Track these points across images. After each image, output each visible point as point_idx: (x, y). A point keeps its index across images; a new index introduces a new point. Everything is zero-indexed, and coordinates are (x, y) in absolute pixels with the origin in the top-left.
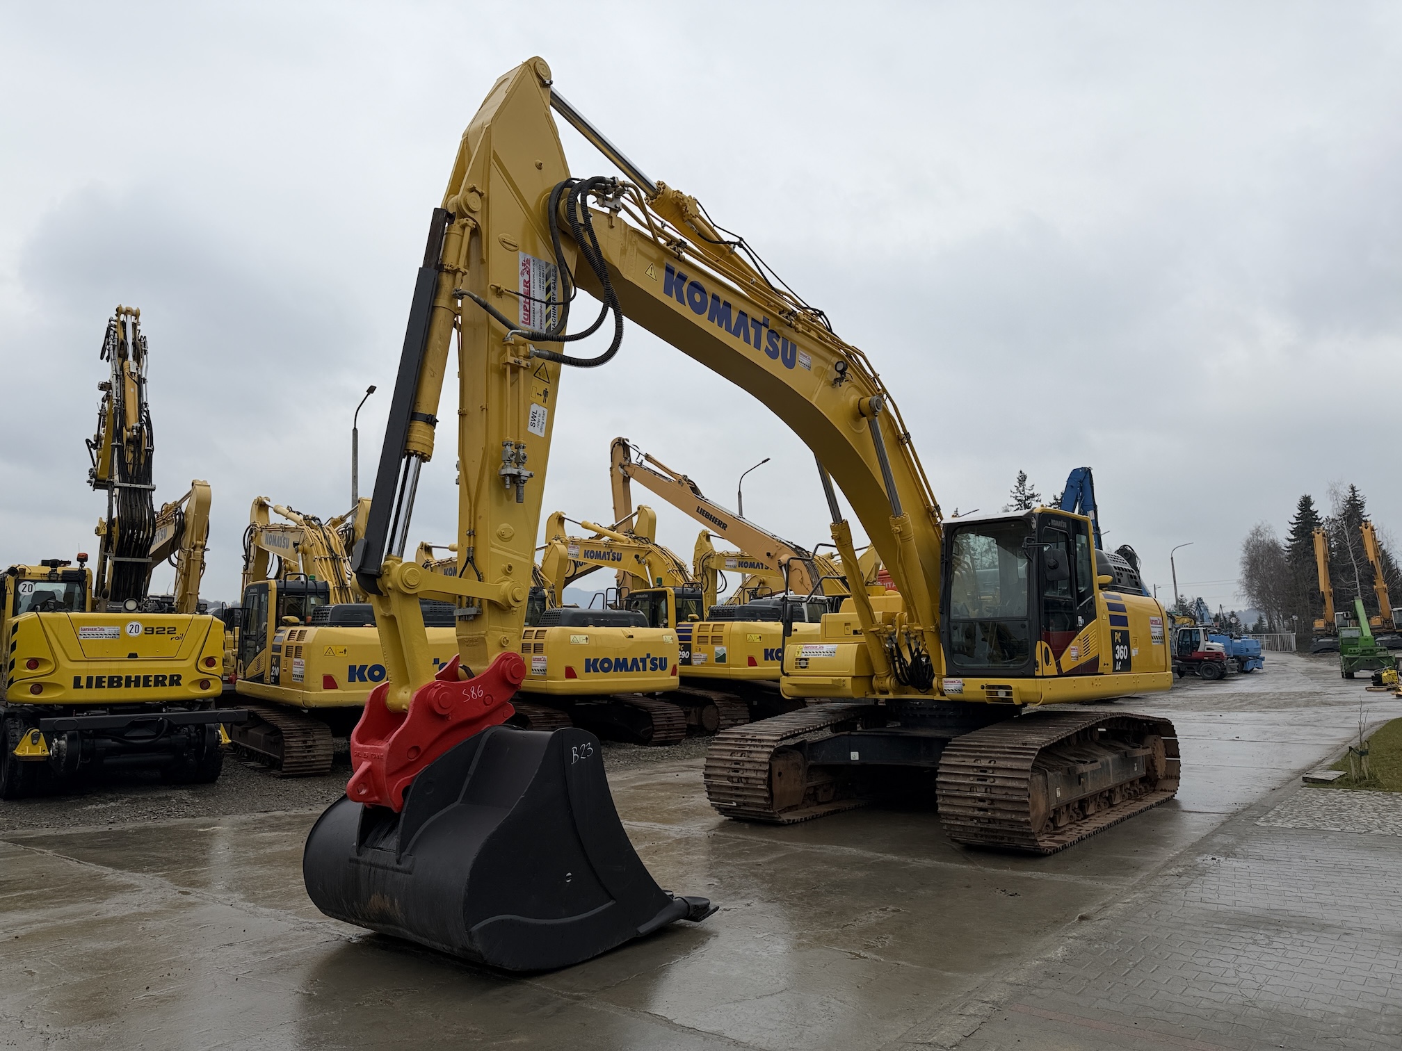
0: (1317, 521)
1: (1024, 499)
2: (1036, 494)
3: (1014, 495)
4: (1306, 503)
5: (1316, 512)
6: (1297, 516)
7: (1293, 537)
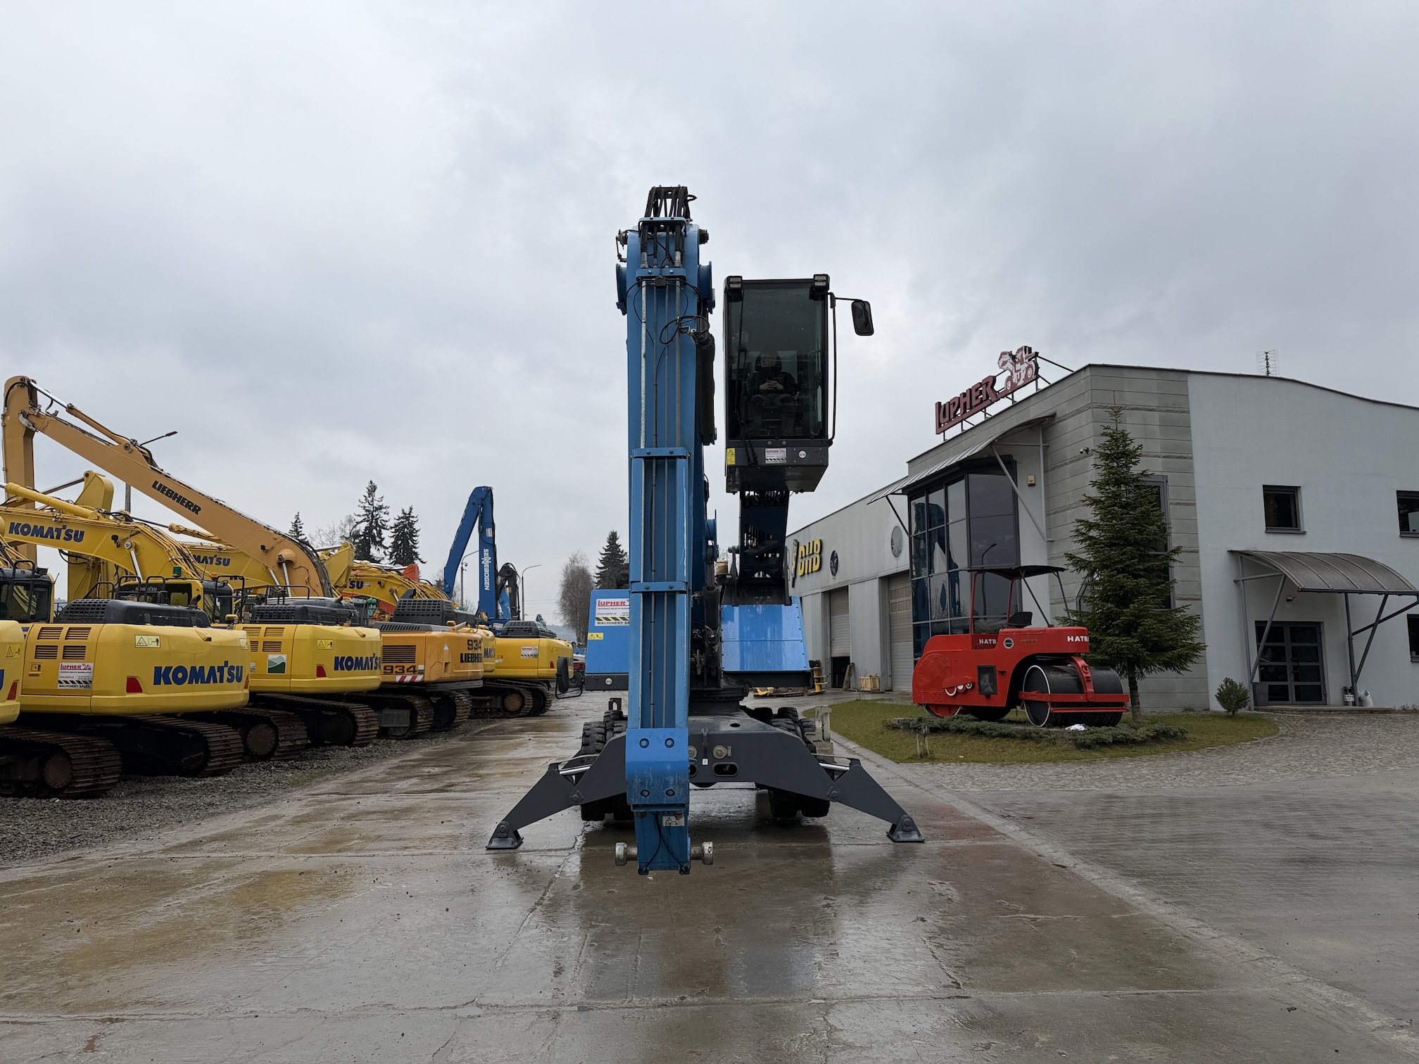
0: (620, 553)
1: (372, 510)
2: (384, 506)
3: (362, 505)
4: (613, 537)
5: (620, 546)
6: (606, 548)
7: (602, 566)
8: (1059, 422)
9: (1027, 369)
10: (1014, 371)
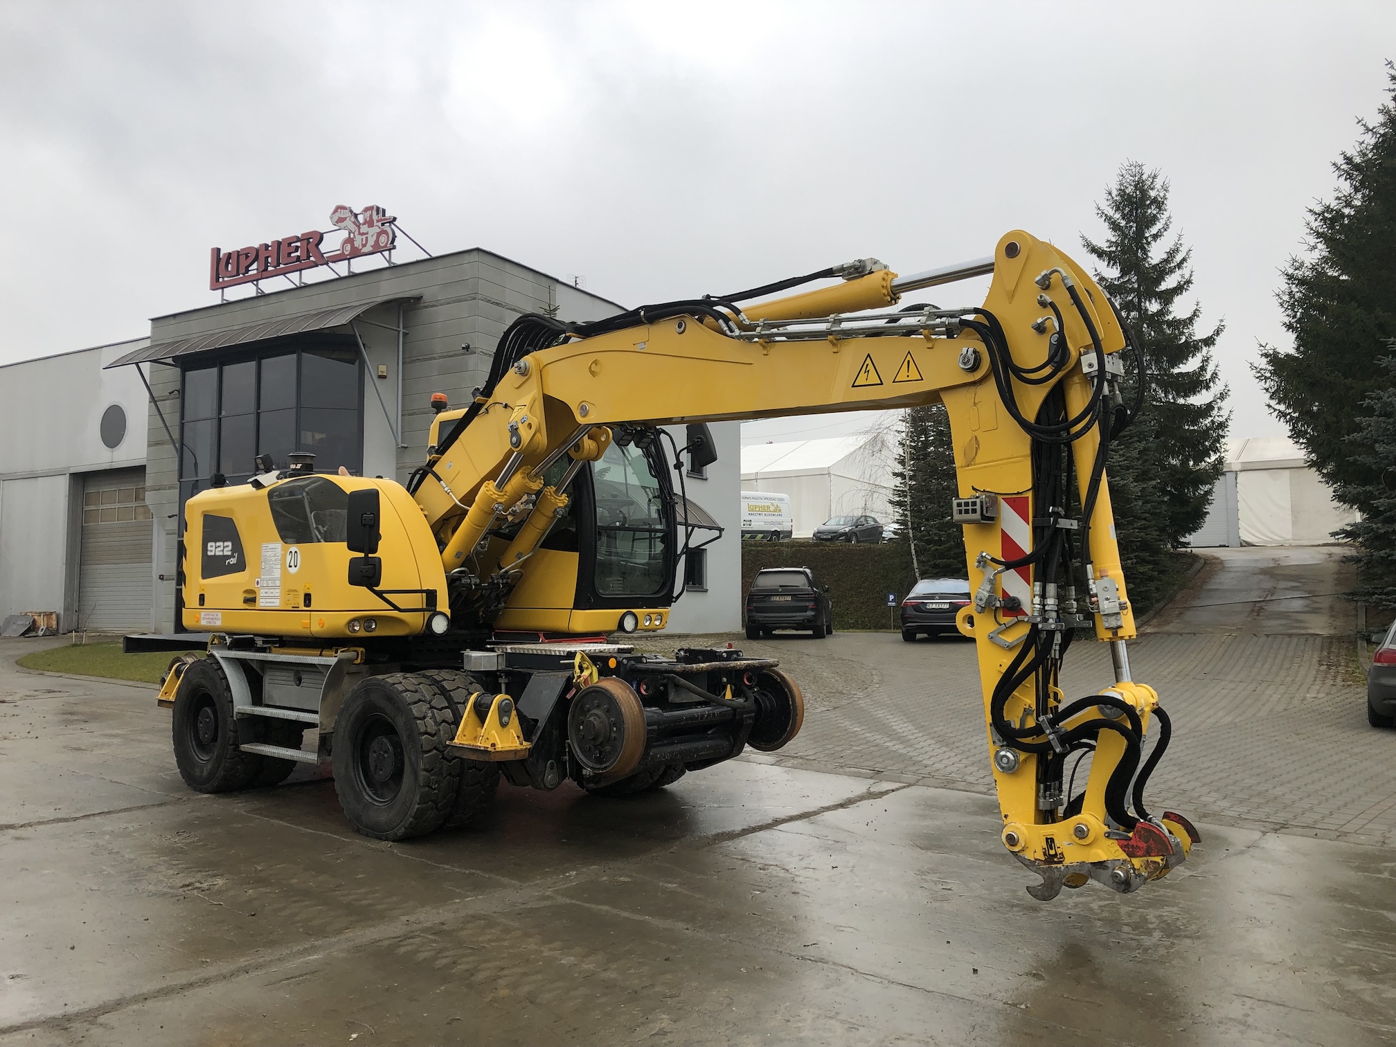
8: (426, 307)
9: (379, 235)
10: (357, 233)
